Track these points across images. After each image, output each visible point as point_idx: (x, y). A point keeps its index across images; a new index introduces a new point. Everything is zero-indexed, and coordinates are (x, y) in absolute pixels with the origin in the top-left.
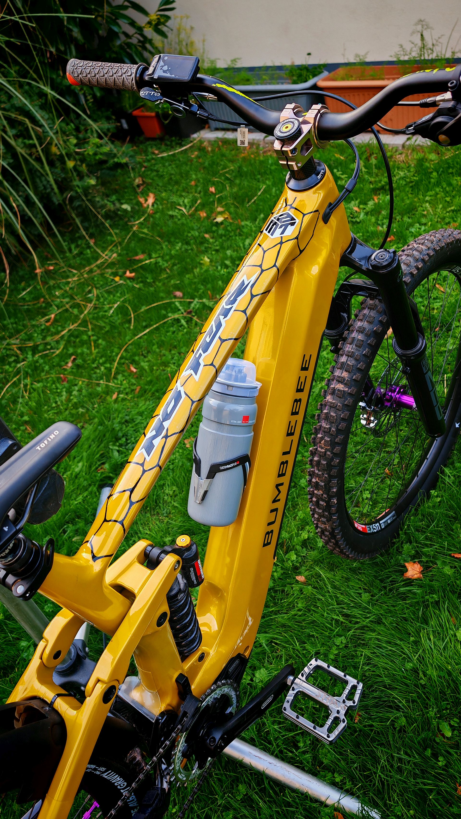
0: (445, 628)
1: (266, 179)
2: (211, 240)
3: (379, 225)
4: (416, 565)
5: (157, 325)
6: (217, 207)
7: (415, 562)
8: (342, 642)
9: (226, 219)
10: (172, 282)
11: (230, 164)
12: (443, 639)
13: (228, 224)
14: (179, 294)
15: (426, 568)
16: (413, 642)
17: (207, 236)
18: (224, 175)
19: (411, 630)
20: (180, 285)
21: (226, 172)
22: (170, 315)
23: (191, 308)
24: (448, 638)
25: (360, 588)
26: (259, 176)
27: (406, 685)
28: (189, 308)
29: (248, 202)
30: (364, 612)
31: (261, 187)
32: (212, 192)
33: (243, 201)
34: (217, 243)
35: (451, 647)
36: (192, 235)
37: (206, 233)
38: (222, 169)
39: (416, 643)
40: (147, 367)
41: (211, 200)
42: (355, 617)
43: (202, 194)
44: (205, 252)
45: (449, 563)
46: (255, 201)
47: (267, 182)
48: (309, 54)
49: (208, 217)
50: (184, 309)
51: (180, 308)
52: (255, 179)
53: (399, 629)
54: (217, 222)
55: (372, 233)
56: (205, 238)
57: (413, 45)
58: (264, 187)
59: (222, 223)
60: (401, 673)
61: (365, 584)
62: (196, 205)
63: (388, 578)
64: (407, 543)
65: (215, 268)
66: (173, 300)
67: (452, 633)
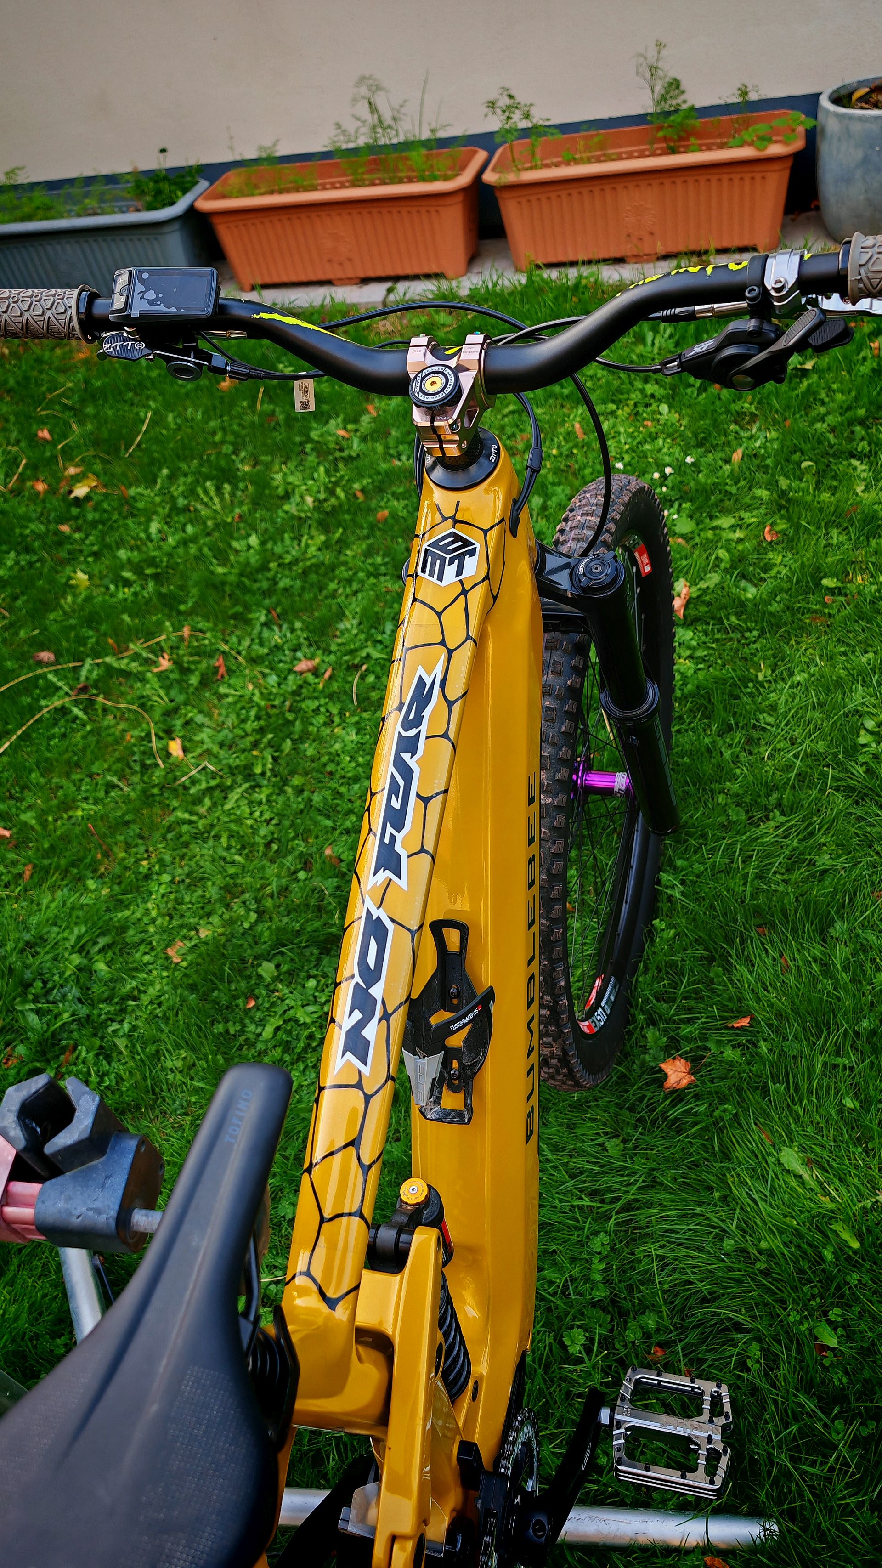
0: (760, 1156)
1: (148, 398)
2: (77, 536)
3: (392, 456)
4: (677, 1062)
5: (24, 728)
6: (65, 469)
7: (674, 1059)
8: (603, 1244)
9: (92, 488)
10: (22, 634)
11: (61, 379)
12: (763, 1177)
13: (100, 498)
14: (45, 656)
15: (696, 1062)
16: (719, 1199)
17: (65, 529)
18: (57, 400)
19: (711, 1179)
20: (41, 638)
21: (63, 395)
22: (43, 703)
23: (83, 679)
24: (771, 1173)
25: (597, 1134)
26: (130, 394)
27: (737, 1281)
28: (78, 679)
29: (127, 449)
30: (622, 1176)
31: (142, 414)
32: (44, 439)
33: (117, 450)
34: (91, 538)
35: (780, 1186)
36: (32, 531)
37: (62, 524)
38: (50, 390)
39: (724, 1199)
40: (34, 822)
41: (48, 454)
42: (610, 1190)
43: (23, 444)
44: (72, 559)
45: (729, 1041)
46: (139, 445)
47: (152, 404)
48: (163, 151)
49: (52, 491)
50: (68, 684)
51: (60, 684)
52: (125, 401)
53: (688, 1185)
54: (76, 498)
55: (387, 474)
56: (62, 533)
57: (359, 124)
58: (149, 414)
59: (88, 498)
60: (721, 1264)
61: (605, 1124)
62: (20, 469)
63: (641, 1099)
64: (648, 1026)
65: (102, 589)
66: (39, 671)
67: (773, 1160)
